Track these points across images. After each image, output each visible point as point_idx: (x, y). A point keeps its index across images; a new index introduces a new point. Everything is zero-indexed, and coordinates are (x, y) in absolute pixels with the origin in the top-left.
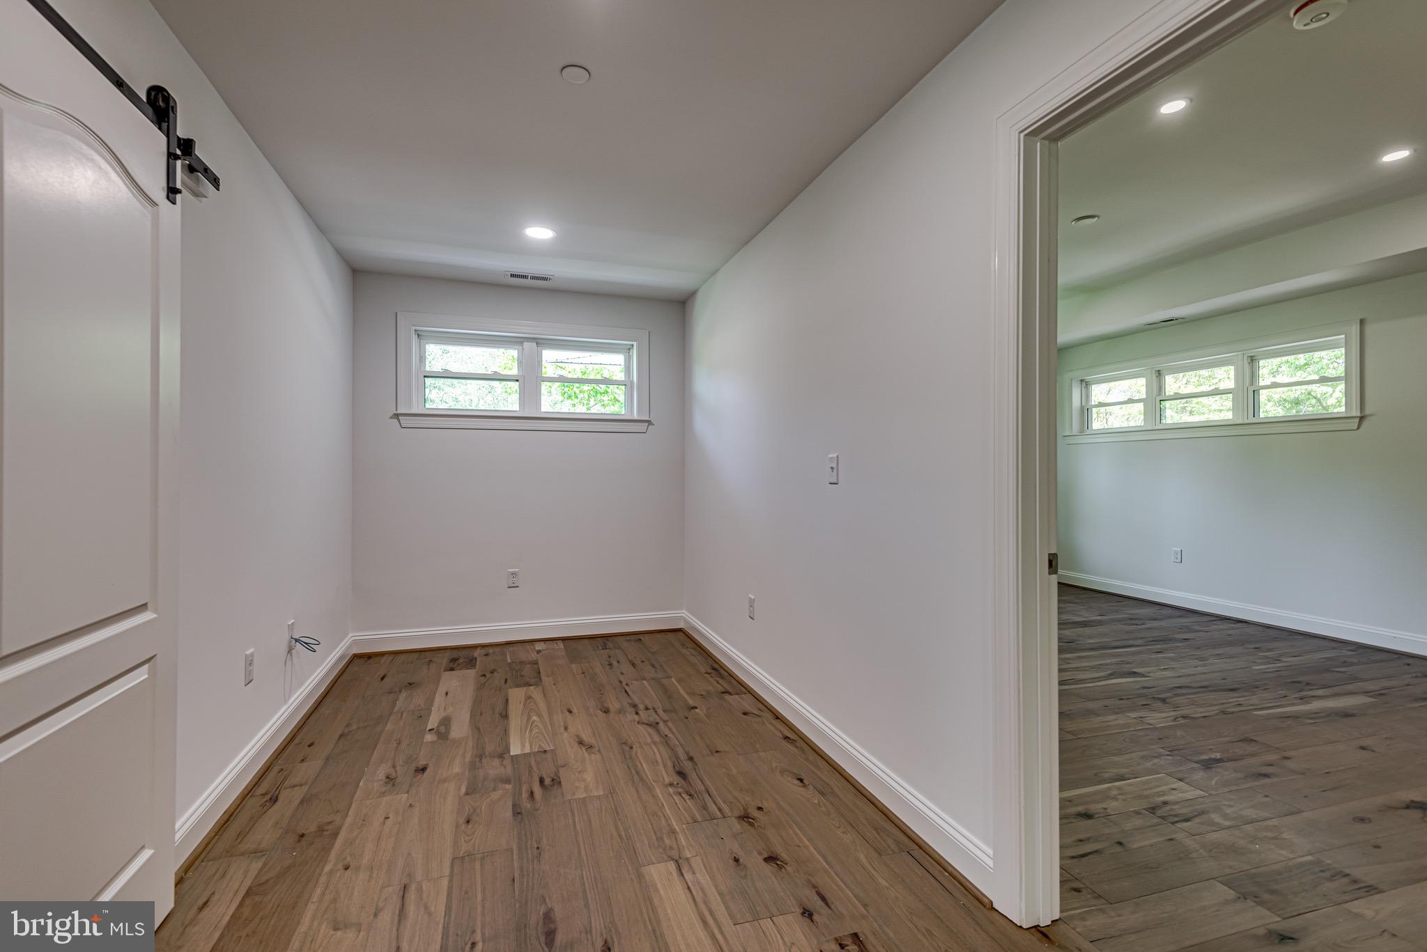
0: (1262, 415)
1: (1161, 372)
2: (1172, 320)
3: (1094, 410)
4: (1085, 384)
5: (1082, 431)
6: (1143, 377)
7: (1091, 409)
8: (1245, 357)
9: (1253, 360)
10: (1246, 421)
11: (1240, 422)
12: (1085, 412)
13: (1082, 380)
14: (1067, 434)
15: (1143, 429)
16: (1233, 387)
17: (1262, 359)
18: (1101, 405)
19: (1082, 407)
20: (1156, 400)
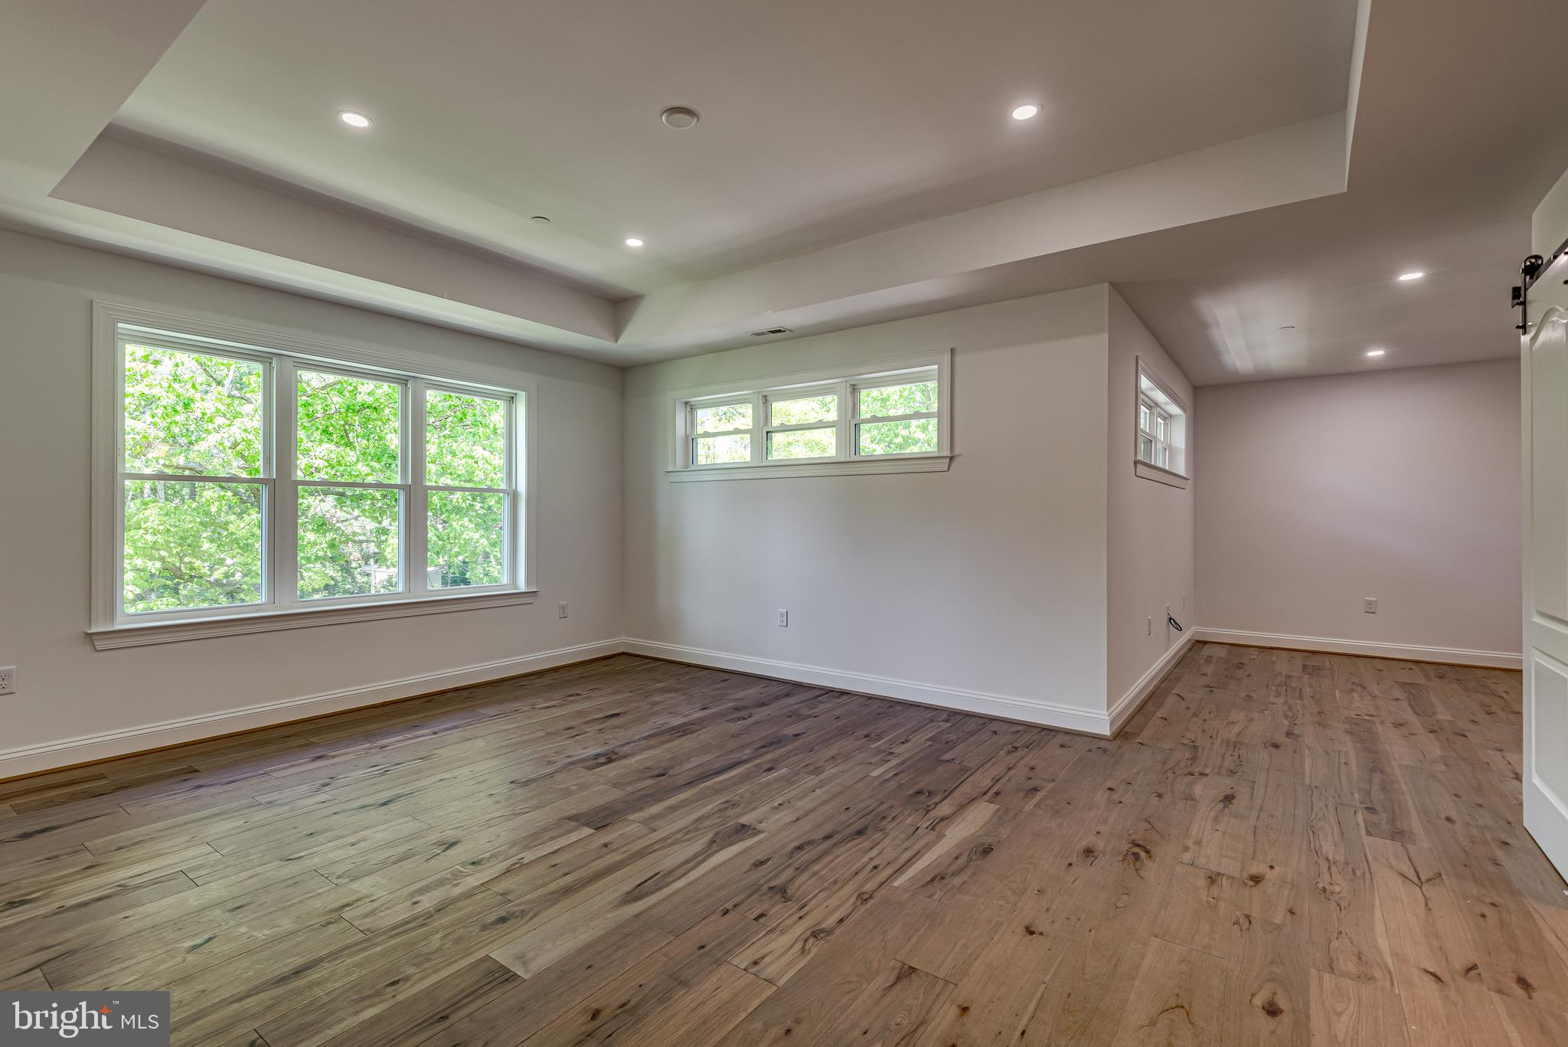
0: (862, 454)
1: (768, 398)
2: (780, 331)
3: (701, 441)
4: (691, 408)
5: (686, 466)
6: (750, 402)
7: (697, 438)
8: (848, 385)
9: (855, 389)
10: (848, 459)
11: (843, 460)
12: (690, 442)
13: (686, 403)
14: (670, 470)
15: (751, 465)
16: (836, 419)
17: (864, 388)
18: (706, 435)
19: (687, 437)
20: (763, 433)
